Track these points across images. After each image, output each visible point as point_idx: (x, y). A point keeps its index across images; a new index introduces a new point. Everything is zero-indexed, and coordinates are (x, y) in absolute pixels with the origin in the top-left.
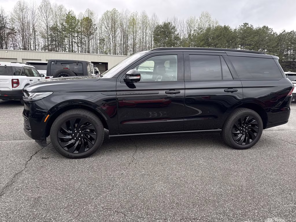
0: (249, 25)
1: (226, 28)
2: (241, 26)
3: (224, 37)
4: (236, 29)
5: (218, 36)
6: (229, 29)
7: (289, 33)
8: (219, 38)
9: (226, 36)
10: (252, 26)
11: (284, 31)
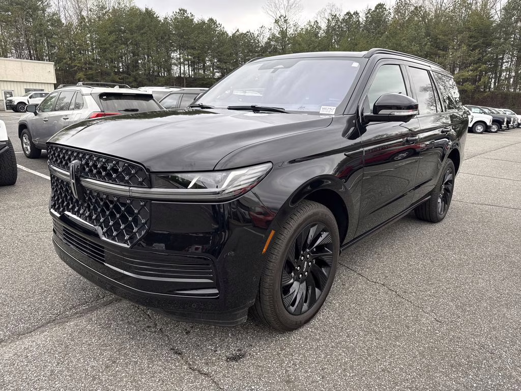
0: (187, 12)
1: (149, 14)
2: (175, 13)
3: (150, 29)
4: (167, 18)
5: (139, 28)
6: (155, 16)
7: (244, 34)
8: (142, 32)
9: (152, 28)
10: (193, 15)
11: (238, 30)
